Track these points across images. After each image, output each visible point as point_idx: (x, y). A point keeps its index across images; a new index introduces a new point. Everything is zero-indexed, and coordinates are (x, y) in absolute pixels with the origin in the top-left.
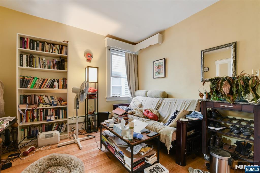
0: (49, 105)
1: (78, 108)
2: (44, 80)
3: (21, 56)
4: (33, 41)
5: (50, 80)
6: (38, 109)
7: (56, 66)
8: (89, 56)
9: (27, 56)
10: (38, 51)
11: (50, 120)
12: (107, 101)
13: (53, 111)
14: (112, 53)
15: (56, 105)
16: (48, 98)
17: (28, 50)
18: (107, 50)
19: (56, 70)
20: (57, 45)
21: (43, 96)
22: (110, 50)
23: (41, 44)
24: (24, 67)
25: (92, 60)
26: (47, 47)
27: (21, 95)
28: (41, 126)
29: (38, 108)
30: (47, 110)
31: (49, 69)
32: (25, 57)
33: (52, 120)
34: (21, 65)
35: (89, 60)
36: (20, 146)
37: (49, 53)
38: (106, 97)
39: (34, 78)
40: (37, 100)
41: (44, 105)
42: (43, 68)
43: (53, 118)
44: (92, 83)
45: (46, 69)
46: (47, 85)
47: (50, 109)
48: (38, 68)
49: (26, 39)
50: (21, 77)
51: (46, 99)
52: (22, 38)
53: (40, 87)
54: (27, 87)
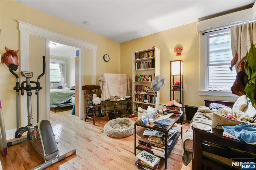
0: (146, 93)
1: (157, 97)
2: (145, 76)
3: (135, 64)
4: (140, 53)
5: (148, 76)
6: (142, 94)
7: (150, 66)
8: (179, 50)
9: (138, 63)
10: (142, 59)
11: (145, 102)
12: (200, 95)
13: (149, 97)
14: (210, 36)
15: (150, 93)
16: (147, 88)
17: (138, 59)
18: (200, 35)
19: (150, 69)
20: (151, 51)
21: (145, 86)
22: (204, 34)
23: (143, 53)
24: (137, 70)
25: (182, 52)
26: (146, 55)
27: (135, 86)
28: (143, 106)
29: (140, 93)
30: (146, 96)
31: (147, 69)
32: (137, 63)
33: (147, 103)
34: (135, 69)
35: (179, 54)
36: (133, 113)
37: (147, 58)
38: (199, 90)
39: (140, 75)
40: (142, 88)
41: (143, 92)
42: (144, 69)
43: (147, 101)
44: (177, 76)
45: (146, 69)
46: (146, 79)
47: (148, 95)
48: (142, 69)
49: (137, 54)
50: (136, 76)
51: (146, 88)
52: (136, 54)
53: (143, 81)
54: (137, 81)
